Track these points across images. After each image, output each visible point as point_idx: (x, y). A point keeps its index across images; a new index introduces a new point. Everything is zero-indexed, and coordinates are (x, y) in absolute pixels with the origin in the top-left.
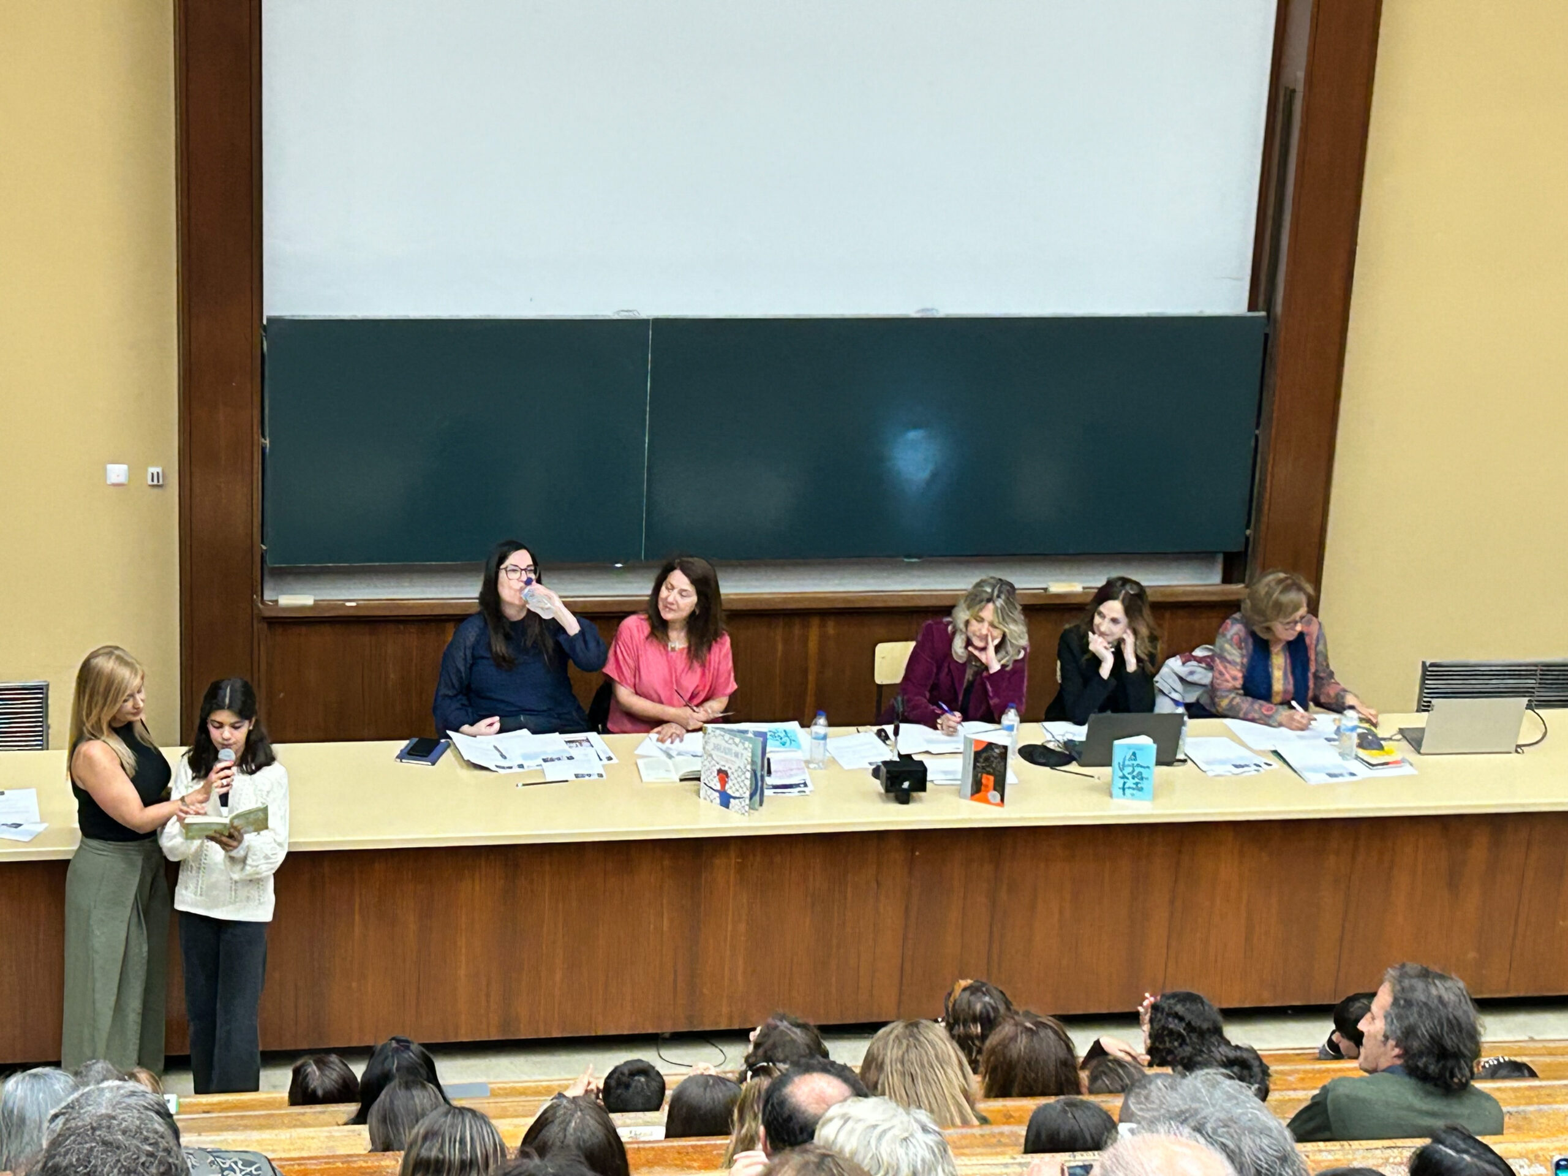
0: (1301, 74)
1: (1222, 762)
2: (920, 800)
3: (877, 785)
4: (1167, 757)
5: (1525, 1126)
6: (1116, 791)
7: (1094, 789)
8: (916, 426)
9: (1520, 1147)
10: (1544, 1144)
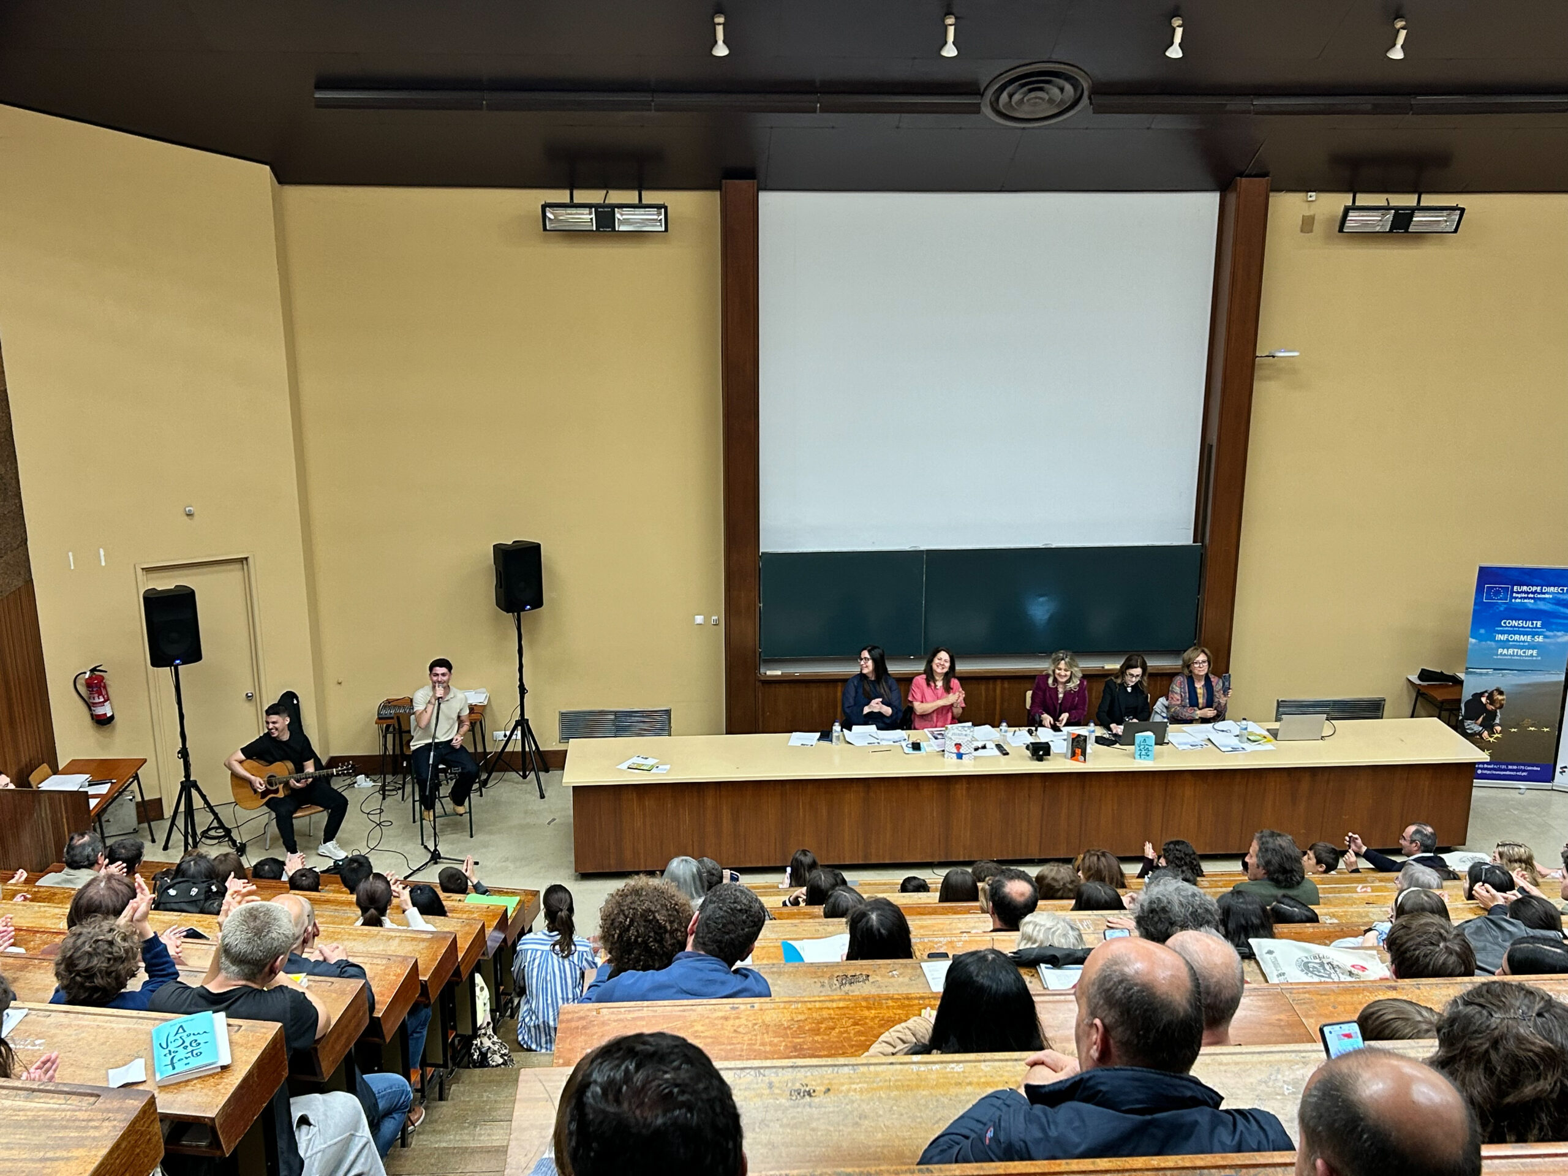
0: (1215, 438)
1: (1185, 744)
2: (1048, 760)
3: (1028, 753)
4: (1160, 741)
5: (1329, 903)
6: (1137, 756)
7: (1128, 755)
8: (1042, 596)
9: (1325, 911)
10: (1337, 910)
